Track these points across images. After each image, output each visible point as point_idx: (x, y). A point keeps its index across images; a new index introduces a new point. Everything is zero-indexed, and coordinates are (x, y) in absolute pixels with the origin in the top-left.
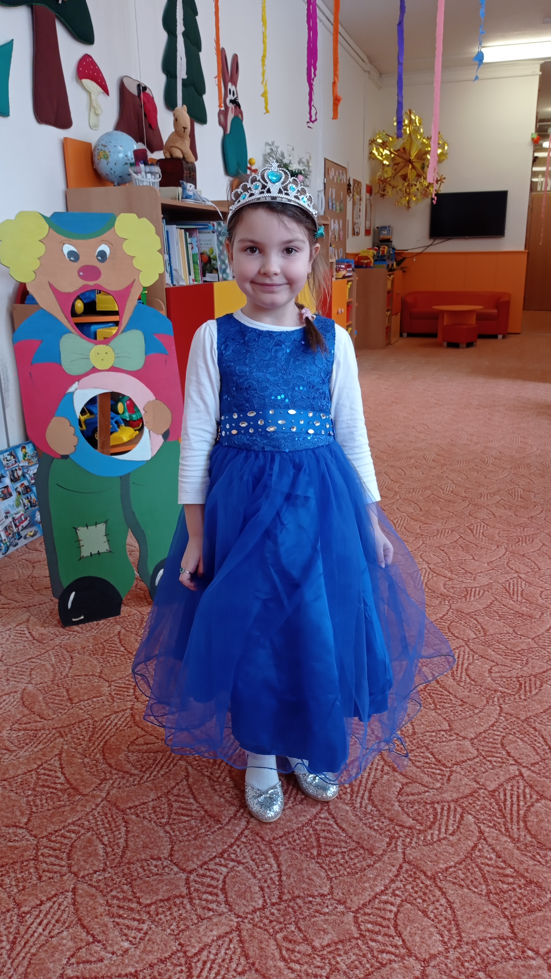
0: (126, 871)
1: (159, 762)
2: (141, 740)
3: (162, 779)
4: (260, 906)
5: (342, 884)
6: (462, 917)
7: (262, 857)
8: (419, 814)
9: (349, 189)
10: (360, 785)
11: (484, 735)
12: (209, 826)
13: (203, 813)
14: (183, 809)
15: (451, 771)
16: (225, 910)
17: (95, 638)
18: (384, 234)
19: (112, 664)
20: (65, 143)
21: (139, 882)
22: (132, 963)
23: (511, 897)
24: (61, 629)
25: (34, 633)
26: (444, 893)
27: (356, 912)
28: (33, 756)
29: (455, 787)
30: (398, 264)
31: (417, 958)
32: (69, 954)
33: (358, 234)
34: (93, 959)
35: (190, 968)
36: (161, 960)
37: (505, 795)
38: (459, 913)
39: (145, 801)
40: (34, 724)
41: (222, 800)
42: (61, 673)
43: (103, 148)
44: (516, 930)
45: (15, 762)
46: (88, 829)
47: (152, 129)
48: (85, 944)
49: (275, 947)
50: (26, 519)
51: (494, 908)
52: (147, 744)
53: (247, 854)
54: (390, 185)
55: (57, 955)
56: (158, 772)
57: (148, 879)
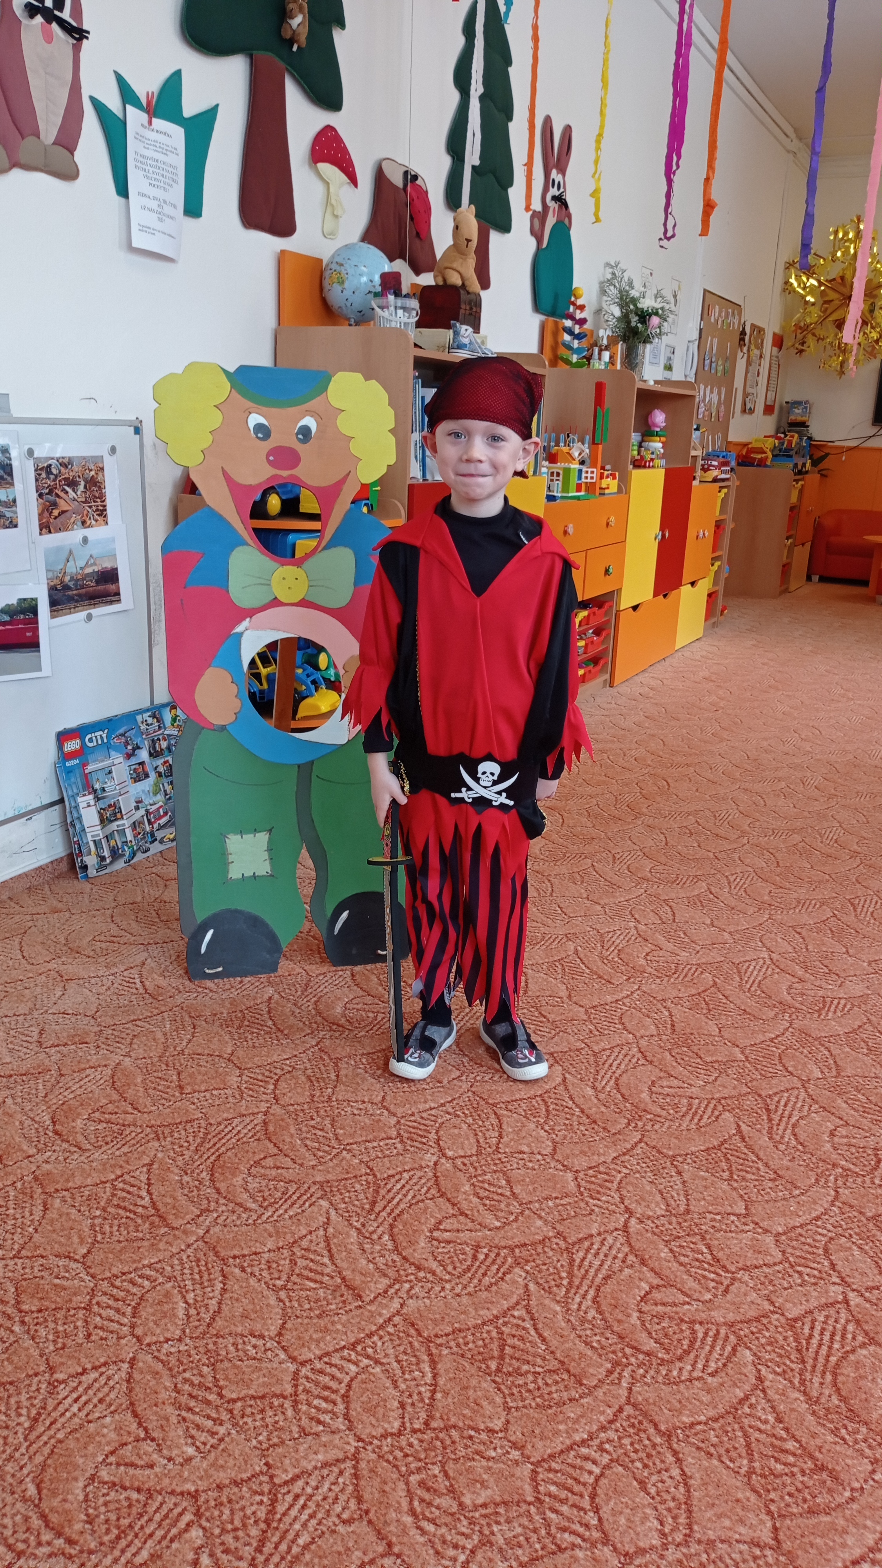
0: (211, 1347)
1: (290, 1197)
2: (269, 1162)
3: (289, 1222)
4: (394, 1431)
5: (525, 1418)
6: (700, 1500)
7: (413, 1359)
8: (666, 1335)
9: (742, 339)
10: (584, 1277)
11: (799, 1230)
12: (344, 1302)
13: (339, 1281)
14: (311, 1270)
15: (734, 1279)
16: (342, 1427)
17: (233, 1002)
18: (797, 414)
19: (250, 1043)
20: (282, 258)
21: (226, 1364)
22: (193, 1477)
23: (784, 1485)
24: (187, 983)
25: (147, 983)
26: (679, 1461)
27: (538, 1464)
28: (112, 1162)
29: (734, 1303)
30: (815, 463)
31: (615, 1549)
32: (108, 1449)
33: (751, 411)
34: (141, 1463)
35: (274, 1501)
36: (235, 1481)
37: (812, 1328)
38: (696, 1494)
39: (258, 1250)
40: (123, 1116)
41: (371, 1266)
42: (175, 1048)
43: (338, 268)
44: (781, 1536)
45: (85, 1166)
46: (170, 1278)
47: (421, 239)
48: (132, 1439)
49: (404, 1494)
50: (166, 814)
51: (753, 1497)
52: (278, 1168)
53: (391, 1351)
54: (814, 335)
55: (91, 1448)
56: (286, 1211)
57: (240, 1363)
